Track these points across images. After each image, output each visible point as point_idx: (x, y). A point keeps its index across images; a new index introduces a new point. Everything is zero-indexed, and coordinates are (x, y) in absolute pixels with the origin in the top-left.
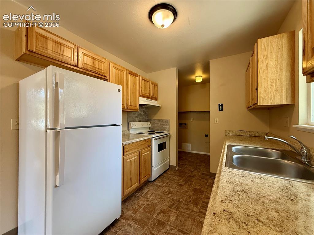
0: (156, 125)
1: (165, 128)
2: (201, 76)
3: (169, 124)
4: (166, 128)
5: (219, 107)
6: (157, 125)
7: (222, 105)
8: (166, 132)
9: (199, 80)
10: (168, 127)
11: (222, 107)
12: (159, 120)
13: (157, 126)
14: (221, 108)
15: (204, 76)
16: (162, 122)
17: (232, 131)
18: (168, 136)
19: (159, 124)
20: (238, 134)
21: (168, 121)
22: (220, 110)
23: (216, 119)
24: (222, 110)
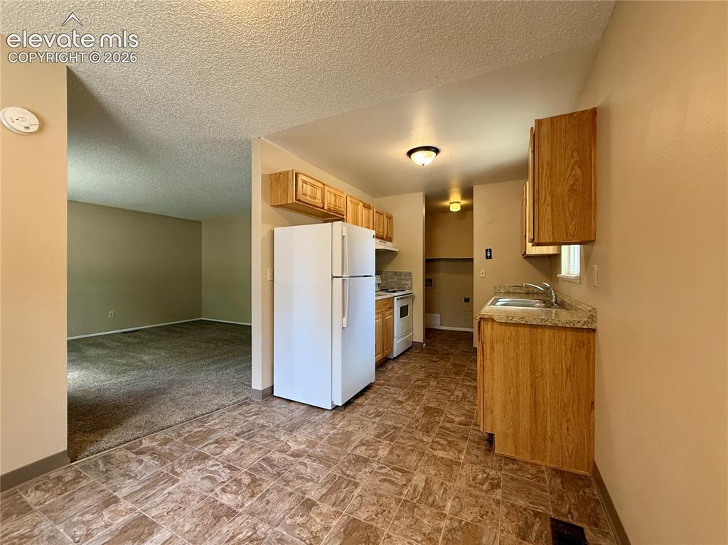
0: (389, 280)
1: (405, 284)
2: (459, 203)
3: (412, 279)
4: (407, 284)
5: (487, 254)
6: (392, 280)
7: (490, 250)
8: (407, 292)
9: (455, 208)
10: (409, 283)
11: (491, 253)
12: (396, 273)
13: (392, 282)
14: (489, 255)
15: (464, 202)
16: (400, 275)
17: (504, 287)
18: (411, 297)
19: (396, 279)
20: (511, 290)
21: (410, 274)
22: (487, 258)
23: (481, 271)
24: (490, 257)
